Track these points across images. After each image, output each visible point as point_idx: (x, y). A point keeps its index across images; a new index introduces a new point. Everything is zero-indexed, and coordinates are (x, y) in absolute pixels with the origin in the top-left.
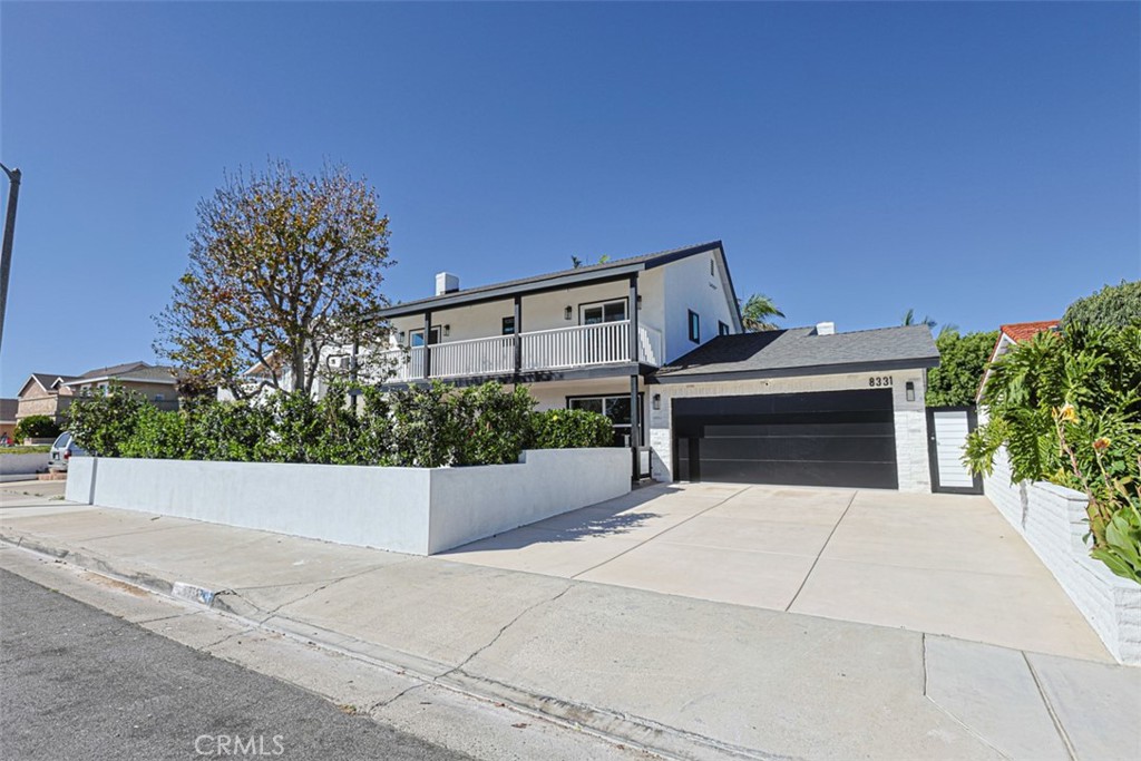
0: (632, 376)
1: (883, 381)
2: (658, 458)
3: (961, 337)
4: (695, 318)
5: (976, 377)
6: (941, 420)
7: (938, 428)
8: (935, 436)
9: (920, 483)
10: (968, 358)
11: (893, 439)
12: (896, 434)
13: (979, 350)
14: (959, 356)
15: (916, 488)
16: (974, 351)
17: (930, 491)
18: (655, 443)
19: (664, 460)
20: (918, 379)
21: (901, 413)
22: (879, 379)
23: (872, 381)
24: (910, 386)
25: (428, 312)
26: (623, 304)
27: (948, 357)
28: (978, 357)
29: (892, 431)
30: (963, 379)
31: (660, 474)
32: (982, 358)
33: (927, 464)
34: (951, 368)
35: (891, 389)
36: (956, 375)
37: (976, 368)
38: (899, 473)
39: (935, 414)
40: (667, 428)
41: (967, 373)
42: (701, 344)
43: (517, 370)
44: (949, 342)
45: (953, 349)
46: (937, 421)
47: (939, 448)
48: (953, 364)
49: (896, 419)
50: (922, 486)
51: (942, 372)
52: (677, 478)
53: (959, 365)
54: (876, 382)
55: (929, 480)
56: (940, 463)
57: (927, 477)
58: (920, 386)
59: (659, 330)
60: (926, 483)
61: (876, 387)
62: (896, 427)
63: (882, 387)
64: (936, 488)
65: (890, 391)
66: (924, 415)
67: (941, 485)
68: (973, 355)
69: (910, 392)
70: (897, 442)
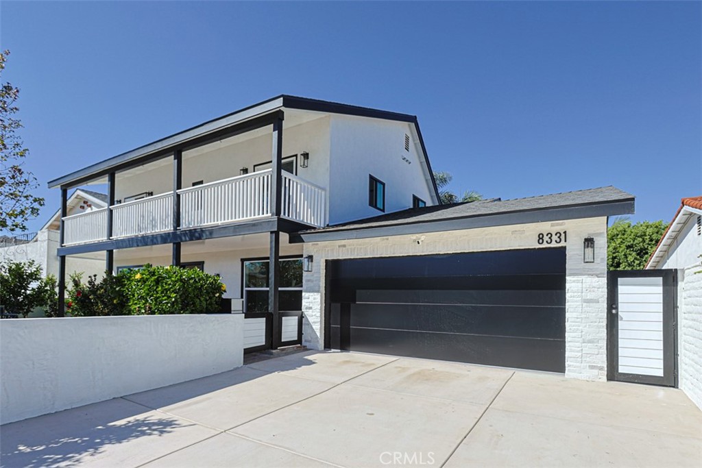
0: (272, 232)
1: (555, 238)
2: (309, 324)
3: (632, 225)
4: (380, 186)
5: (642, 257)
6: (626, 289)
7: (621, 298)
8: (617, 308)
9: (592, 367)
10: (636, 241)
11: (563, 311)
12: (567, 304)
13: (645, 235)
14: (628, 240)
15: (588, 374)
16: (641, 236)
17: (605, 378)
18: (306, 308)
19: (314, 327)
20: (599, 234)
21: (575, 278)
22: (550, 234)
23: (541, 238)
24: (589, 242)
25: (111, 173)
26: (292, 162)
27: (619, 241)
28: (644, 241)
29: (562, 300)
30: (630, 259)
31: (310, 341)
32: (647, 241)
33: (604, 344)
34: (621, 249)
35: (564, 248)
36: (625, 255)
37: (641, 250)
38: (567, 354)
39: (620, 280)
40: (318, 292)
41: (634, 254)
42: (386, 213)
43: (175, 229)
44: (621, 228)
45: (624, 234)
46: (621, 289)
47: (621, 324)
48: (623, 246)
49: (568, 286)
50: (596, 372)
51: (614, 253)
52: (328, 345)
53: (628, 247)
54: (546, 238)
55: (605, 365)
56: (621, 343)
57: (602, 361)
58: (601, 243)
59: (323, 189)
60: (601, 369)
61: (545, 245)
62: (568, 295)
63: (554, 245)
64: (613, 374)
65: (562, 250)
66: (604, 281)
67: (620, 371)
68: (641, 239)
69: (589, 251)
70: (567, 315)
